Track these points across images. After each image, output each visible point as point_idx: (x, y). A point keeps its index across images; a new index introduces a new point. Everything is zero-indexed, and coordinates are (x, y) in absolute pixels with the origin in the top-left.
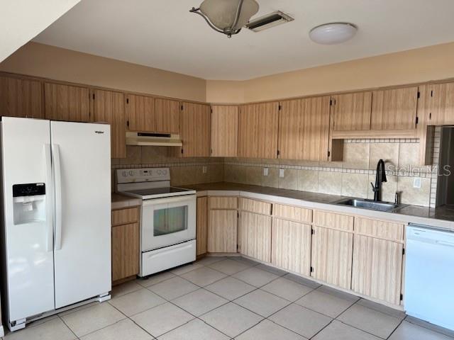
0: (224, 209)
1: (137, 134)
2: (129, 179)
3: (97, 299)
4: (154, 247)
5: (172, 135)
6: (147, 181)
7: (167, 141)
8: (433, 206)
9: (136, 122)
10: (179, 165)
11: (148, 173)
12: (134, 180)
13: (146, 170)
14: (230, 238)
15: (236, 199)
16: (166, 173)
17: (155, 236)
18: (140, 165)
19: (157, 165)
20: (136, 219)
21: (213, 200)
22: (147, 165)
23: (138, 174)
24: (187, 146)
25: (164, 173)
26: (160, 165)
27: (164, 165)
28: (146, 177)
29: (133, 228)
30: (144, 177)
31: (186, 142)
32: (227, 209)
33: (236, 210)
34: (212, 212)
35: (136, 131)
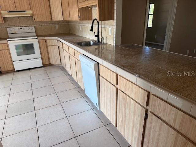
2: (13, 32)
4: (18, 60)
5: (27, 11)
6: (22, 33)
8: (114, 45)
9: (5, 6)
10: (41, 25)
12: (16, 32)
13: (21, 28)
14: (57, 58)
15: (57, 41)
16: (32, 29)
17: (18, 55)
18: (19, 26)
19: (29, 25)
20: (7, 48)
21: (48, 41)
22: (23, 26)
23: (17, 30)
24: (37, 16)
25: (31, 29)
26: (30, 25)
27: (32, 25)
28: (22, 31)
29: (6, 52)
30: (20, 31)
31: (35, 14)
32: (54, 45)
33: (57, 45)
34: (49, 47)
35: (6, 10)
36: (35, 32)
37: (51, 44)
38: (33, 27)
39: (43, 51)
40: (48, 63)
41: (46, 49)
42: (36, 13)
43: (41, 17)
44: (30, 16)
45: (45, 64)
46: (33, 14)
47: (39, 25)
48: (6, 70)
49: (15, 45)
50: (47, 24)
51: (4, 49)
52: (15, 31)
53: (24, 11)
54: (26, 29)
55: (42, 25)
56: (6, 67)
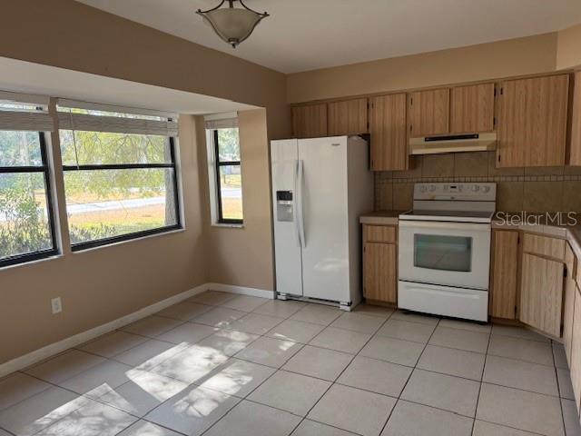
0: (543, 257)
1: (423, 139)
2: (427, 195)
3: (337, 305)
5: (480, 135)
6: (452, 200)
7: (474, 144)
9: (421, 124)
11: (457, 190)
13: (453, 184)
14: (550, 310)
15: (562, 242)
16: (488, 190)
17: (417, 265)
18: (452, 179)
19: (479, 179)
20: (392, 240)
21: (527, 239)
22: (463, 179)
23: (440, 190)
24: (509, 149)
25: (484, 189)
26: (485, 179)
27: (491, 179)
28: (453, 194)
29: (388, 249)
30: (449, 194)
31: (507, 143)
32: (548, 258)
33: (561, 261)
34: (526, 258)
35: (421, 136)
36: (496, 201)
37: (536, 252)
38: (493, 186)
39: (501, 270)
40: (510, 315)
41: (514, 266)
42: (510, 140)
43: (524, 154)
44: (484, 148)
45: (498, 315)
46: (497, 144)
47: (515, 179)
48: (377, 298)
49: (416, 235)
50: (547, 178)
51: (386, 240)
52: (434, 193)
53: (472, 137)
54: (468, 190)
55: (527, 179)
56: (377, 290)
